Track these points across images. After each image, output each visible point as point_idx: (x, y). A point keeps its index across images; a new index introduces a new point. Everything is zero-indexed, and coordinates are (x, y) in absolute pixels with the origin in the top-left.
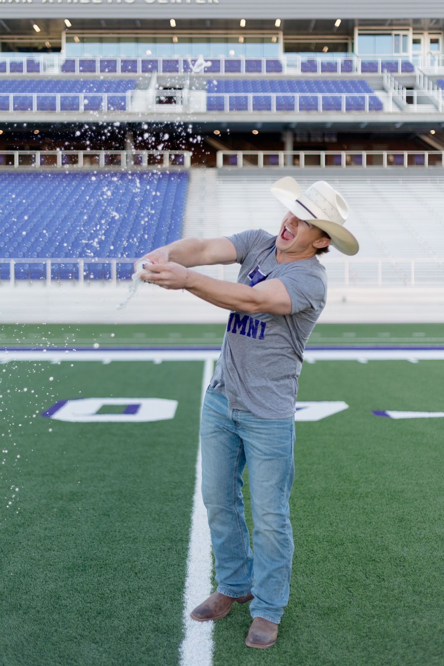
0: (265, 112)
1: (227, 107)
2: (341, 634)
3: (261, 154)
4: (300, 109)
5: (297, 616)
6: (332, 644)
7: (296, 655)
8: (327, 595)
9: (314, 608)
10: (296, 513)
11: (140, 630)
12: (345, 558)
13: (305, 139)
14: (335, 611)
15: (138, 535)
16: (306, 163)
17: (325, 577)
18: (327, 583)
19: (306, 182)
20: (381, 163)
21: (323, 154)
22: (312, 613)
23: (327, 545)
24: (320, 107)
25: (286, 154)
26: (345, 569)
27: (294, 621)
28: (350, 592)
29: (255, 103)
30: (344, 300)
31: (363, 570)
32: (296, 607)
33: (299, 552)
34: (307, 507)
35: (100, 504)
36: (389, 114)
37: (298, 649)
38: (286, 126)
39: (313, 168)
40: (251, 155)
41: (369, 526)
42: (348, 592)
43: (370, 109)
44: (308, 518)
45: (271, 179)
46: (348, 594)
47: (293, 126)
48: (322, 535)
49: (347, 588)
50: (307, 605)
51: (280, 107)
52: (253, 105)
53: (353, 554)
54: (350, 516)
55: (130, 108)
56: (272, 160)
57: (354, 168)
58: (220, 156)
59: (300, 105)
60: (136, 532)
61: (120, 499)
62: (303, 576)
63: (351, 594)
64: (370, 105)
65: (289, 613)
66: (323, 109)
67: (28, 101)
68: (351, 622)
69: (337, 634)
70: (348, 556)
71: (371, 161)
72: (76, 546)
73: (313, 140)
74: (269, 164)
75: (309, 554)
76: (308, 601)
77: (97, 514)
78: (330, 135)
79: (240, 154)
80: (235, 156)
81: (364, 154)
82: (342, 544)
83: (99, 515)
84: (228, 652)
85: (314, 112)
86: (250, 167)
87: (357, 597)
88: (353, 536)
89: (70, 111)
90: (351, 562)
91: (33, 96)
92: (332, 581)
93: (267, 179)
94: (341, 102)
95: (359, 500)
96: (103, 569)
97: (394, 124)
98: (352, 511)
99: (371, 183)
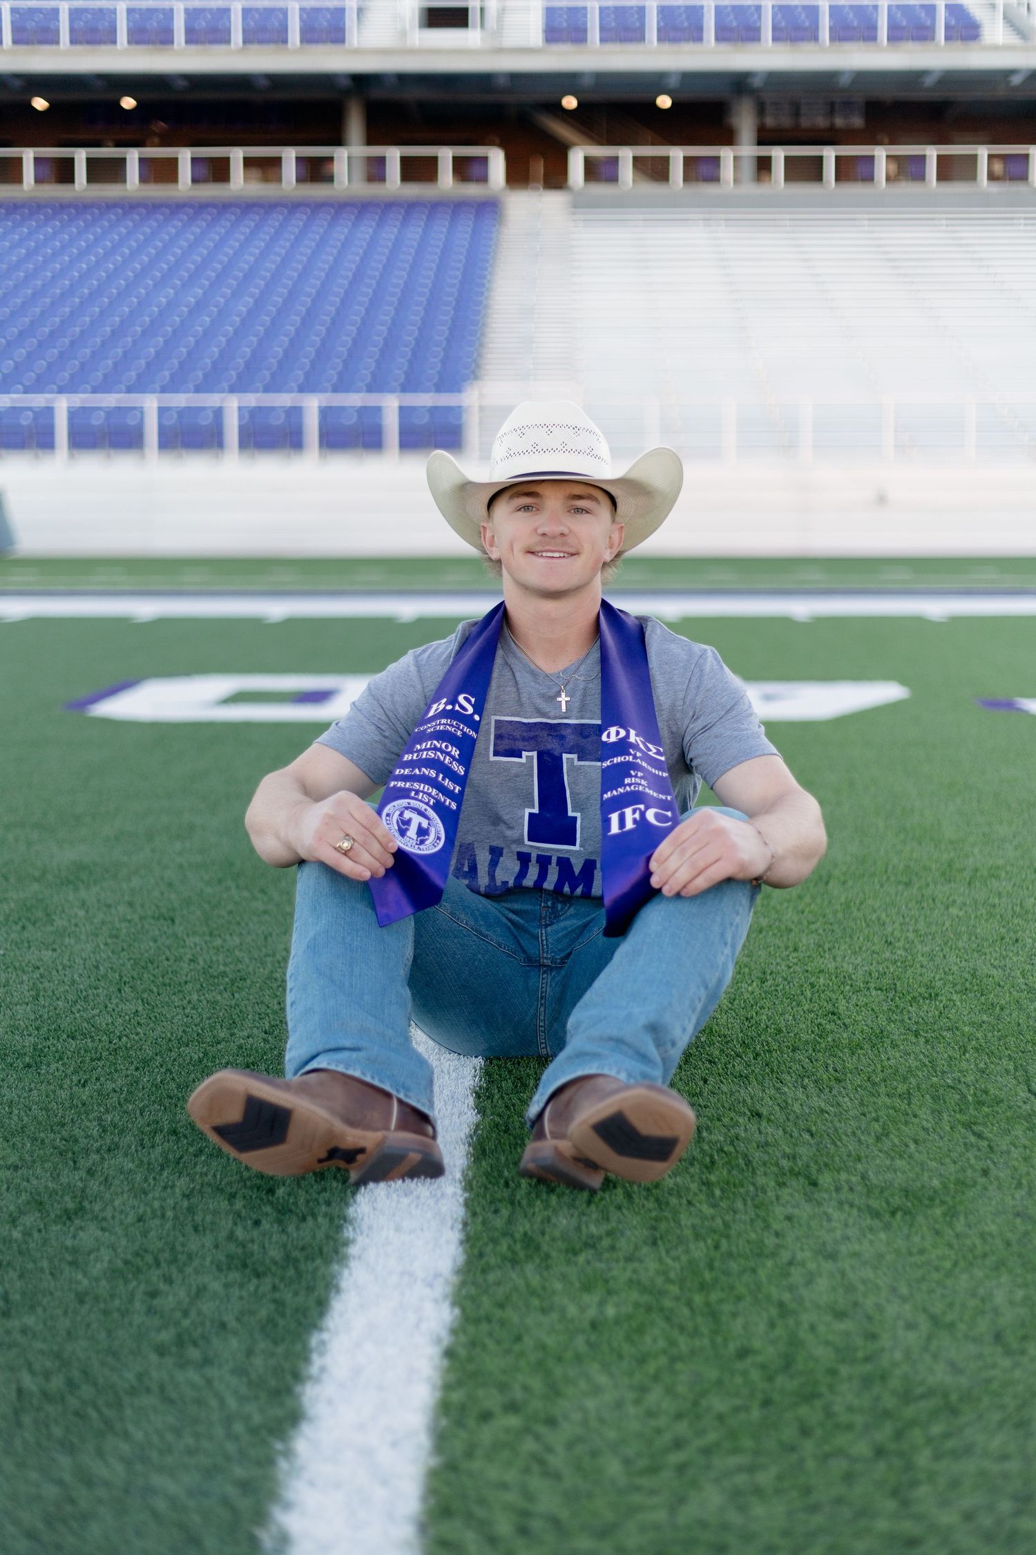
0: (688, 47)
1: (594, 33)
2: (963, 1281)
3: (677, 155)
4: (775, 39)
5: (789, 1218)
6: (935, 1320)
7: (788, 1364)
8: (894, 1145)
9: (851, 1189)
10: (774, 916)
11: (174, 1261)
12: (948, 1035)
13: (786, 122)
14: (931, 1199)
15: (251, 969)
16: (788, 178)
17: (882, 1090)
18: (893, 1108)
19: (788, 223)
20: (971, 176)
21: (829, 154)
22: (846, 1207)
23: (882, 997)
24: (825, 34)
25: (739, 154)
26: (950, 1066)
27: (777, 1234)
28: (979, 1136)
29: (662, 24)
30: (882, 500)
31: (1016, 1069)
32: (782, 1185)
33: (787, 1016)
34: (807, 899)
35: (156, 893)
36: (995, 48)
37: (794, 1342)
38: (740, 83)
39: (805, 190)
40: (653, 158)
41: (1015, 949)
42: (973, 1139)
43: (947, 38)
44: (813, 927)
45: (701, 216)
46: (972, 1145)
47: (757, 82)
48: (860, 972)
49: (968, 1126)
50: (825, 1179)
51: (725, 34)
52: (659, 30)
53: (972, 1024)
54: (948, 924)
55: (354, 38)
56: (704, 169)
57: (907, 188)
58: (576, 161)
59: (775, 29)
60: (247, 960)
61: (220, 882)
62: (804, 1087)
63: (985, 1143)
64: (947, 27)
65: (756, 1207)
66: (832, 39)
67: (107, 24)
68: (998, 1242)
69: (949, 1282)
70: (957, 1028)
71: (947, 170)
72: (36, 998)
73: (805, 123)
74: (697, 180)
75: (820, 1024)
76: (826, 1165)
77: (136, 918)
78: (848, 106)
79: (626, 154)
80: (614, 161)
81: (932, 153)
82: (933, 997)
83: (141, 918)
84: (508, 1351)
85: (807, 46)
86: (651, 189)
87: (1008, 1152)
88: (967, 976)
89: (208, 47)
90: (969, 1048)
91: (118, 8)
92: (909, 1104)
93: (691, 216)
94: (876, 21)
95: (969, 884)
96: (100, 1064)
97: (1008, 73)
98: (954, 911)
99: (947, 225)
